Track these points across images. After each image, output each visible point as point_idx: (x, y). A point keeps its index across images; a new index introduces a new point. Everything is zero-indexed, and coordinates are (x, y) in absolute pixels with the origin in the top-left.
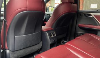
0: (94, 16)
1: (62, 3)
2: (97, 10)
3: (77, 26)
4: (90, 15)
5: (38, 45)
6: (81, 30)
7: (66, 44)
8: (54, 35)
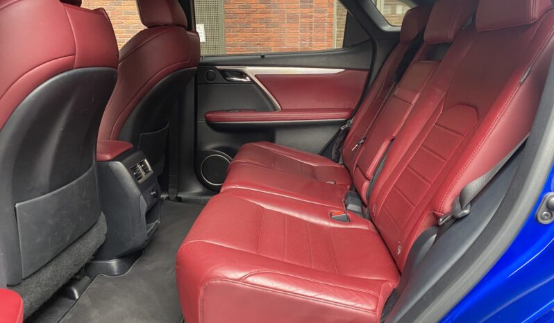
0: (256, 76)
1: (144, 27)
2: (263, 57)
3: (202, 122)
4: (243, 75)
5: (94, 230)
6: (218, 135)
7: (222, 190)
8: (145, 169)
